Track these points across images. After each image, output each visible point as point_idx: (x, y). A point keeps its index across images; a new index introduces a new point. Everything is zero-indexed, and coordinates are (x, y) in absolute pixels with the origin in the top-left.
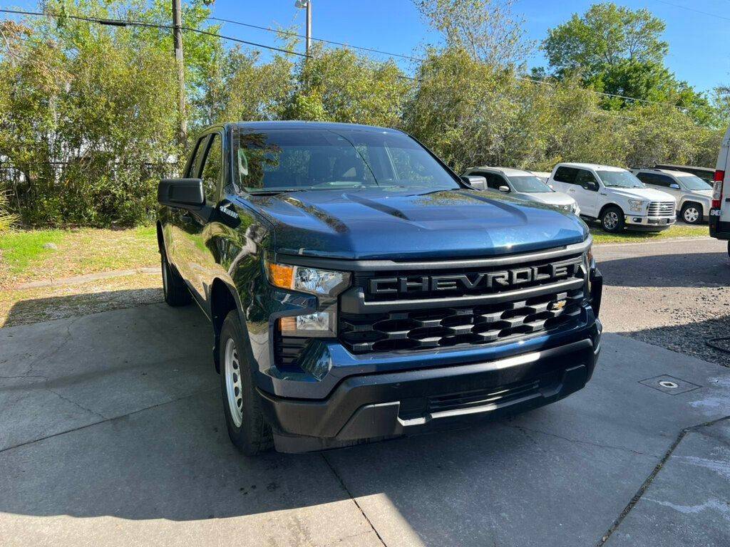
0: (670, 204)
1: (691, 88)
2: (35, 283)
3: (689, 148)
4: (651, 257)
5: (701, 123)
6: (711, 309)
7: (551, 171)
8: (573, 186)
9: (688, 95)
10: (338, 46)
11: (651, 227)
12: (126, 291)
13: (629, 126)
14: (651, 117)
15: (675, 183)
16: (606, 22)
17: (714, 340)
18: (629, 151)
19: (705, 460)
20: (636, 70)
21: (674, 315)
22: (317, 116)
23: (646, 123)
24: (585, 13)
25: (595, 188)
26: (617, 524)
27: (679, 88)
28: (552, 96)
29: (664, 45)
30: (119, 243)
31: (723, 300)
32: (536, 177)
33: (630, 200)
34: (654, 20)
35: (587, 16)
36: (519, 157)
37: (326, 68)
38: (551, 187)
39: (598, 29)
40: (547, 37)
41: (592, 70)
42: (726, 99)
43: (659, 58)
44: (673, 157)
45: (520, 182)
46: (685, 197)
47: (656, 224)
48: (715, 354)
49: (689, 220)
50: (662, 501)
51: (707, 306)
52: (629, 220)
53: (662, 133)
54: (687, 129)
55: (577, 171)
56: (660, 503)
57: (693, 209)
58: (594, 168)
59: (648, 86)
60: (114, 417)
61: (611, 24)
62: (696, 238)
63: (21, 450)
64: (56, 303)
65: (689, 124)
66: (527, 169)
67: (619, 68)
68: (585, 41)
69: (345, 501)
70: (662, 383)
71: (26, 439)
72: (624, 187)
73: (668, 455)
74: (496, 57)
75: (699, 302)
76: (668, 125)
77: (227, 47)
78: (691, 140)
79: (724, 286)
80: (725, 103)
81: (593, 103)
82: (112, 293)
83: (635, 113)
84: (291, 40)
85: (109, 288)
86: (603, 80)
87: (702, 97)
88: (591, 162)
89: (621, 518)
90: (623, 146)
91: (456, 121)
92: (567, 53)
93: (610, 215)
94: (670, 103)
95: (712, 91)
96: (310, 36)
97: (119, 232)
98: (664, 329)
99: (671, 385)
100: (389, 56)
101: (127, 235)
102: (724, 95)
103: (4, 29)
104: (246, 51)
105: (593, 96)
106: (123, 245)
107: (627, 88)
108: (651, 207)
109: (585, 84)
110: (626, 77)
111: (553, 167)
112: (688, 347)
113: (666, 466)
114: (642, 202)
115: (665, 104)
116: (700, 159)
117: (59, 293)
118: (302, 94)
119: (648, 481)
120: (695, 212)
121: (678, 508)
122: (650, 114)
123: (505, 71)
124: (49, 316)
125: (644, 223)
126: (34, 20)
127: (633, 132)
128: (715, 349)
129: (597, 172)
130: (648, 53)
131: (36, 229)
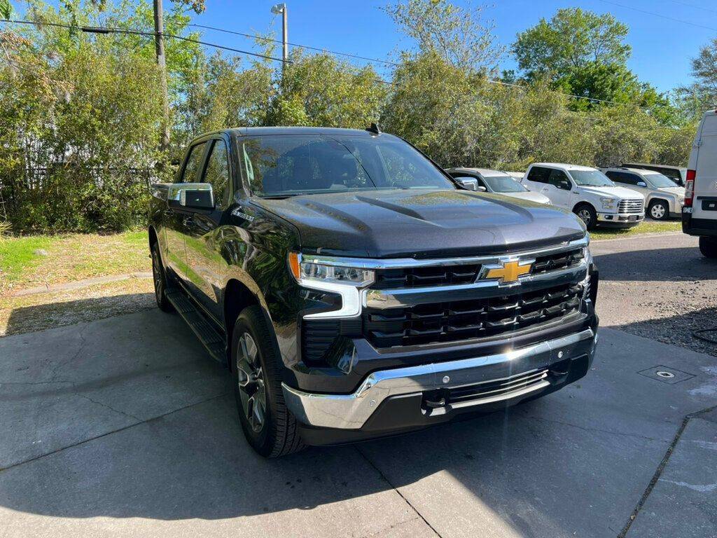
0: (639, 202)
1: (653, 89)
2: (31, 290)
3: (653, 148)
4: (626, 253)
5: (664, 122)
6: (691, 302)
7: (525, 172)
8: (546, 186)
9: (650, 96)
10: (318, 52)
11: (622, 223)
12: (126, 296)
13: (596, 127)
14: (616, 117)
15: (641, 180)
16: (572, 26)
17: (700, 332)
18: (597, 150)
19: (711, 443)
20: (601, 72)
21: (657, 309)
22: (300, 120)
23: (612, 124)
24: (553, 17)
25: (568, 187)
26: (641, 504)
27: (642, 89)
28: (523, 99)
29: (627, 48)
30: (108, 248)
31: (701, 293)
32: (511, 177)
33: (602, 198)
34: (617, 24)
35: (554, 20)
36: (494, 157)
37: (307, 74)
38: (526, 186)
39: (565, 33)
40: (516, 40)
41: (559, 72)
42: (685, 99)
43: (622, 60)
44: (638, 155)
45: (496, 182)
46: (651, 194)
47: (627, 221)
48: (703, 345)
49: (656, 216)
50: (679, 481)
51: (686, 299)
52: (601, 218)
53: (627, 132)
54: (651, 129)
55: (549, 171)
56: (677, 483)
57: (660, 206)
58: (566, 168)
59: (613, 88)
60: (149, 418)
61: (577, 28)
62: (664, 234)
63: (67, 453)
64: (59, 308)
65: (653, 123)
66: (501, 170)
67: (585, 70)
68: (552, 45)
69: (388, 491)
70: (659, 373)
71: (69, 442)
72: (595, 186)
73: (676, 440)
74: (468, 61)
75: (678, 296)
76: (633, 125)
77: (207, 54)
78: (655, 140)
79: (700, 279)
80: (684, 103)
81: (562, 105)
82: (113, 297)
83: (601, 114)
84: (269, 45)
85: (108, 293)
86: (570, 83)
87: (664, 97)
88: (561, 162)
89: (644, 499)
90: (591, 146)
91: (433, 123)
92: (535, 57)
93: (583, 213)
94: (635, 104)
95: (672, 92)
96: (286, 41)
97: (106, 237)
98: (650, 321)
99: (667, 375)
100: (368, 61)
101: (115, 240)
102: (684, 96)
103: (4, 41)
104: (227, 57)
105: (562, 97)
106: (113, 250)
107: (593, 90)
108: (621, 204)
109: (554, 87)
110: (592, 80)
111: (526, 167)
112: (677, 338)
113: (676, 450)
114: (612, 200)
115: (630, 105)
116: (663, 157)
117: (60, 299)
118: (284, 99)
119: (663, 465)
120: (662, 208)
121: (694, 487)
122: (616, 114)
123: (478, 75)
124: (57, 322)
125: (615, 220)
126: (14, 28)
127: (600, 132)
128: (702, 340)
129: (570, 171)
130: (612, 56)
131: (23, 235)
